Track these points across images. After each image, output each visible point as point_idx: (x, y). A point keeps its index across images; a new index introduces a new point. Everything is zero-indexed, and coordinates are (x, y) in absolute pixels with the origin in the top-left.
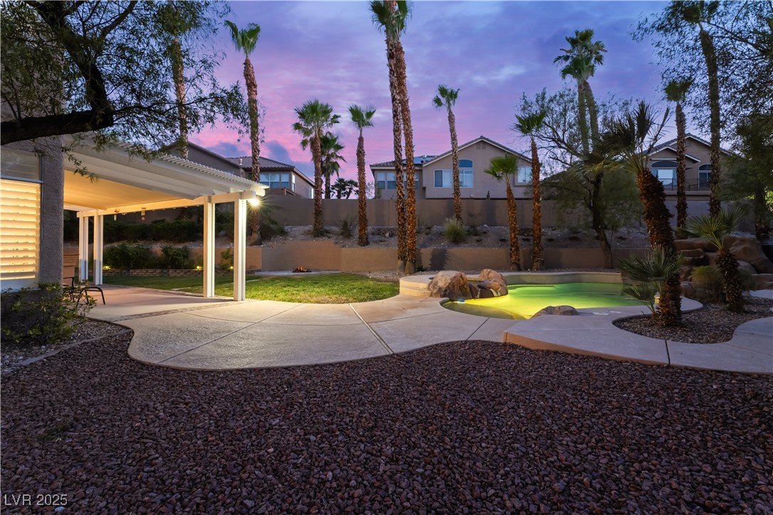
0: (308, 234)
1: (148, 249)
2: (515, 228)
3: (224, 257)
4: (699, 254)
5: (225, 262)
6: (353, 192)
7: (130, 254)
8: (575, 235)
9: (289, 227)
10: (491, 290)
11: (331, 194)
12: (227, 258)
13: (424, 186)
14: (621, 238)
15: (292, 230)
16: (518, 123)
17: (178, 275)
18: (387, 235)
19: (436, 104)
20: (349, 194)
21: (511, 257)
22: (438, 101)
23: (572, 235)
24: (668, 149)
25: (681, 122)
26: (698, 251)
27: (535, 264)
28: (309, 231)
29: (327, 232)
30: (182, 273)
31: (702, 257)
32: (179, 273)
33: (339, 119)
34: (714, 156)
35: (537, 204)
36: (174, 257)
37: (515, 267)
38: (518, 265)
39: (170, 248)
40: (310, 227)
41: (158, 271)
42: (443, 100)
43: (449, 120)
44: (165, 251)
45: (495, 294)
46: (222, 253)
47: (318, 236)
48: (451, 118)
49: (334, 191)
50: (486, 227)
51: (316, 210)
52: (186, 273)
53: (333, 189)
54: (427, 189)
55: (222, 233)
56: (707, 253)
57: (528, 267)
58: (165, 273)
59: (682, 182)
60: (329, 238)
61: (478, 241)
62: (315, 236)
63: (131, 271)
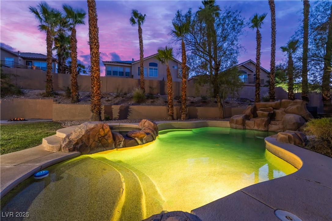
2: (171, 93)
4: (271, 110)
8: (204, 101)
10: (136, 139)
13: (132, 74)
14: (226, 102)
16: (174, 30)
19: (132, 23)
21: (168, 111)
22: (133, 21)
23: (203, 101)
24: (242, 65)
25: (259, 38)
26: (270, 109)
27: (182, 116)
29: (58, 94)
31: (272, 112)
34: (273, 59)
35: (184, 79)
37: (171, 117)
38: (172, 116)
42: (136, 20)
43: (139, 31)
45: (139, 142)
48: (140, 31)
50: (159, 95)
54: (134, 76)
56: (275, 110)
57: (178, 118)
59: (258, 72)
61: (152, 102)
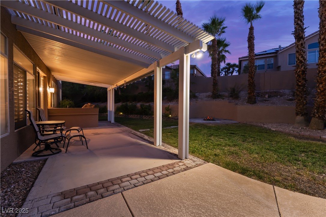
0: (209, 97)
1: (136, 105)
3: (166, 110)
5: (167, 112)
6: (235, 72)
7: (128, 108)
9: (197, 93)
11: (221, 74)
12: (168, 111)
13: (279, 65)
15: (199, 95)
17: (147, 119)
18: (267, 96)
20: (232, 73)
28: (209, 95)
29: (221, 95)
30: (148, 118)
32: (147, 117)
33: (225, 30)
36: (145, 109)
39: (143, 105)
40: (210, 93)
41: (139, 116)
44: (141, 106)
46: (166, 108)
47: (216, 98)
49: (223, 72)
51: (214, 83)
52: (149, 118)
53: (222, 71)
54: (282, 67)
55: (165, 97)
58: (141, 117)
60: (223, 99)
62: (214, 98)
63: (129, 115)
